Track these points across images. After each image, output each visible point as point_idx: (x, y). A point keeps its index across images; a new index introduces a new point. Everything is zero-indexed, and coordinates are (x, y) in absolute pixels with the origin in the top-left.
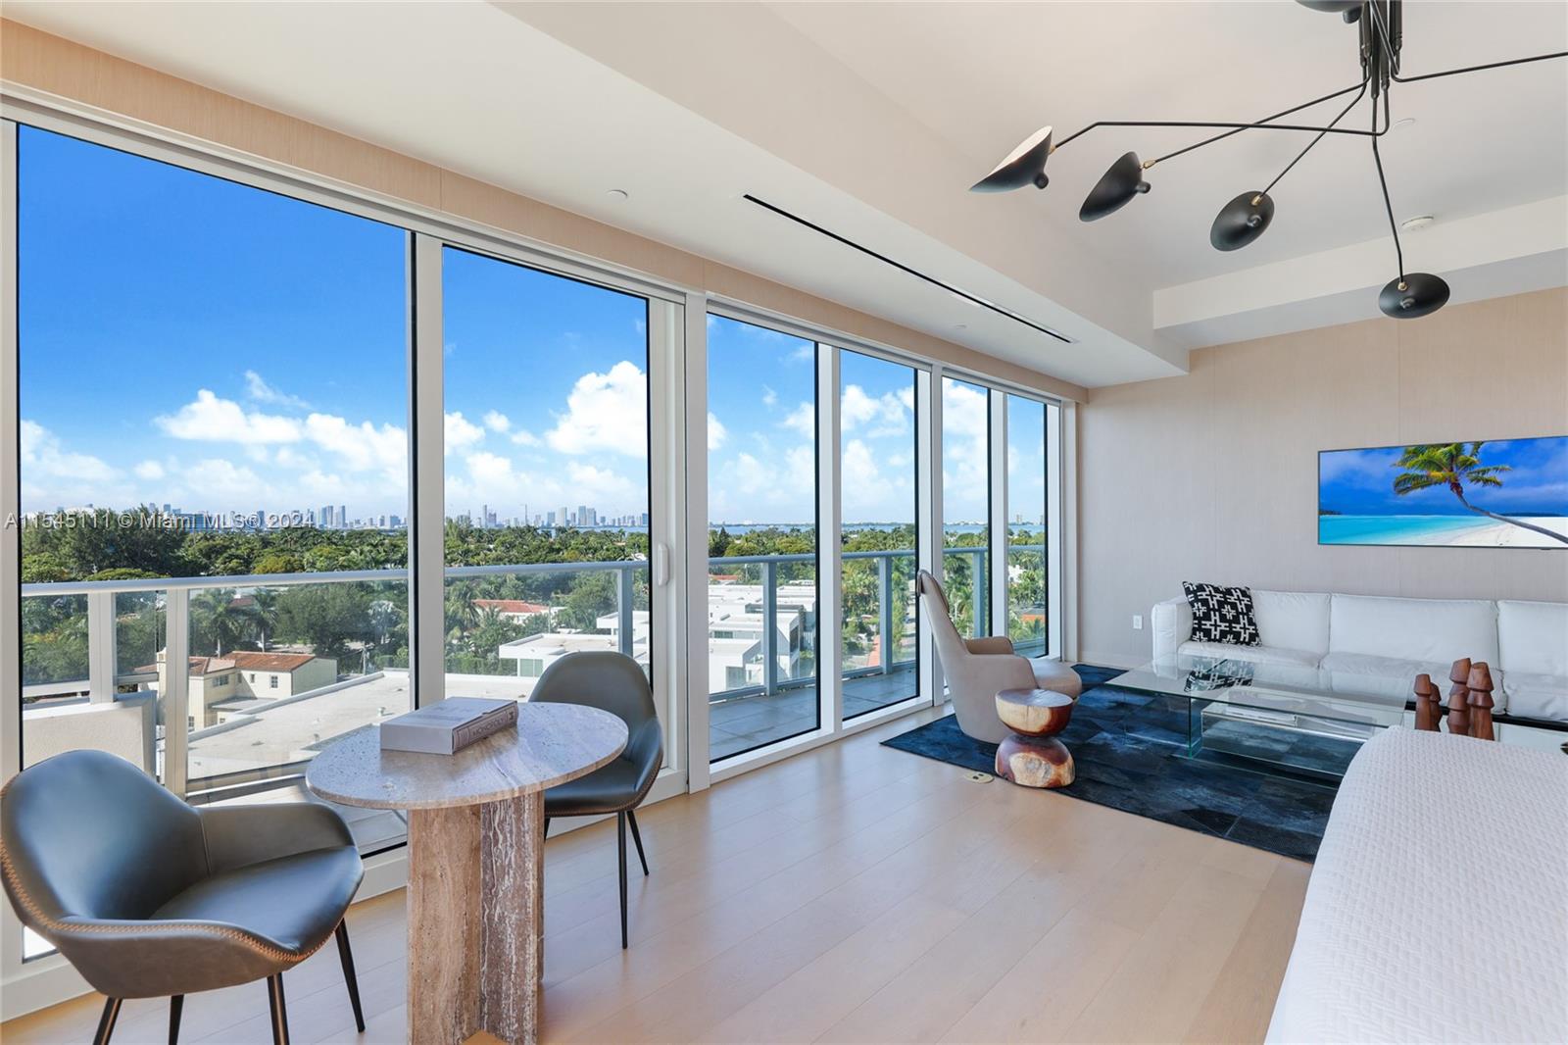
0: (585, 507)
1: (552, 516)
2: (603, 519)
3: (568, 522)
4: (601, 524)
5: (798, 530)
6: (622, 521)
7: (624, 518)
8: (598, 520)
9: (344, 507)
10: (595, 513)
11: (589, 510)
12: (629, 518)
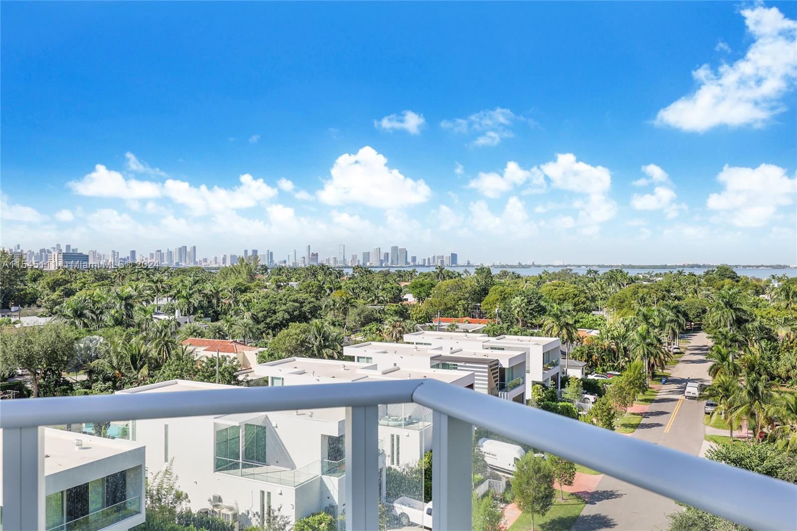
0: (397, 247)
2: (414, 259)
3: (381, 261)
4: (412, 264)
6: (431, 261)
7: (434, 258)
8: (409, 260)
10: (406, 252)
11: (401, 250)
12: (438, 258)
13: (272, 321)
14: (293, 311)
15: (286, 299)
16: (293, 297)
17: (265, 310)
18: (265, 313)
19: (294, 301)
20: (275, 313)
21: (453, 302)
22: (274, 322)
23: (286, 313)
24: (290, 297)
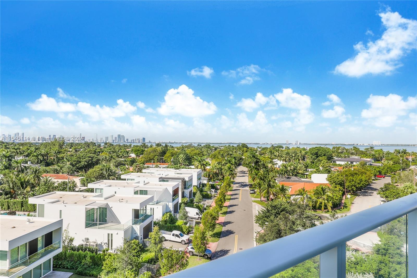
0: (120, 135)
1: (107, 138)
2: (127, 140)
3: (113, 141)
4: (126, 142)
5: (200, 145)
6: (135, 141)
7: (136, 139)
8: (125, 140)
9: (23, 134)
10: (124, 137)
11: (122, 136)
12: (138, 139)
13: (79, 165)
14: (89, 161)
15: (85, 156)
16: (88, 156)
17: (76, 161)
18: (76, 162)
19: (89, 157)
20: (80, 162)
21: (153, 157)
22: (80, 166)
23: (86, 162)
24: (87, 155)
